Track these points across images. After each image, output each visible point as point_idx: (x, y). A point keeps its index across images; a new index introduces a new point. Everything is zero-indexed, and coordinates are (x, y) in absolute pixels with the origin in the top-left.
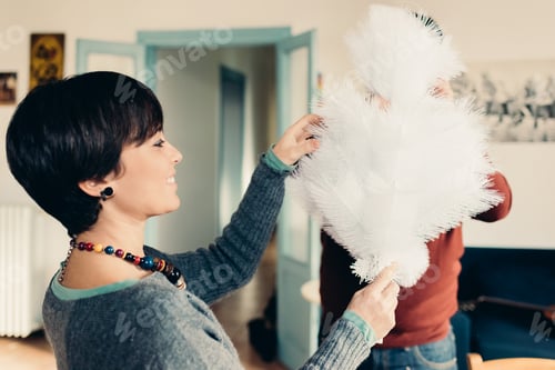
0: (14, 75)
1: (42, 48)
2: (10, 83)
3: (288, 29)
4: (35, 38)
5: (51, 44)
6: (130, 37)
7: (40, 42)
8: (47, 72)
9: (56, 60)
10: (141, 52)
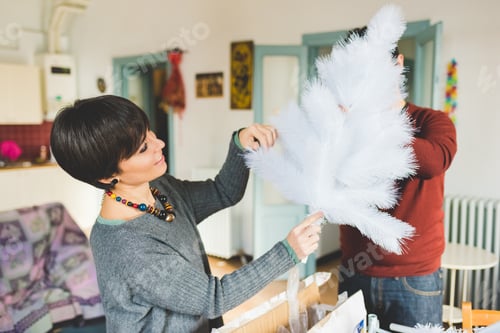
0: (220, 75)
1: (238, 53)
2: (219, 80)
3: (428, 22)
4: (234, 45)
5: (244, 50)
6: (297, 41)
7: (238, 48)
8: (242, 71)
9: (248, 62)
10: (304, 52)
